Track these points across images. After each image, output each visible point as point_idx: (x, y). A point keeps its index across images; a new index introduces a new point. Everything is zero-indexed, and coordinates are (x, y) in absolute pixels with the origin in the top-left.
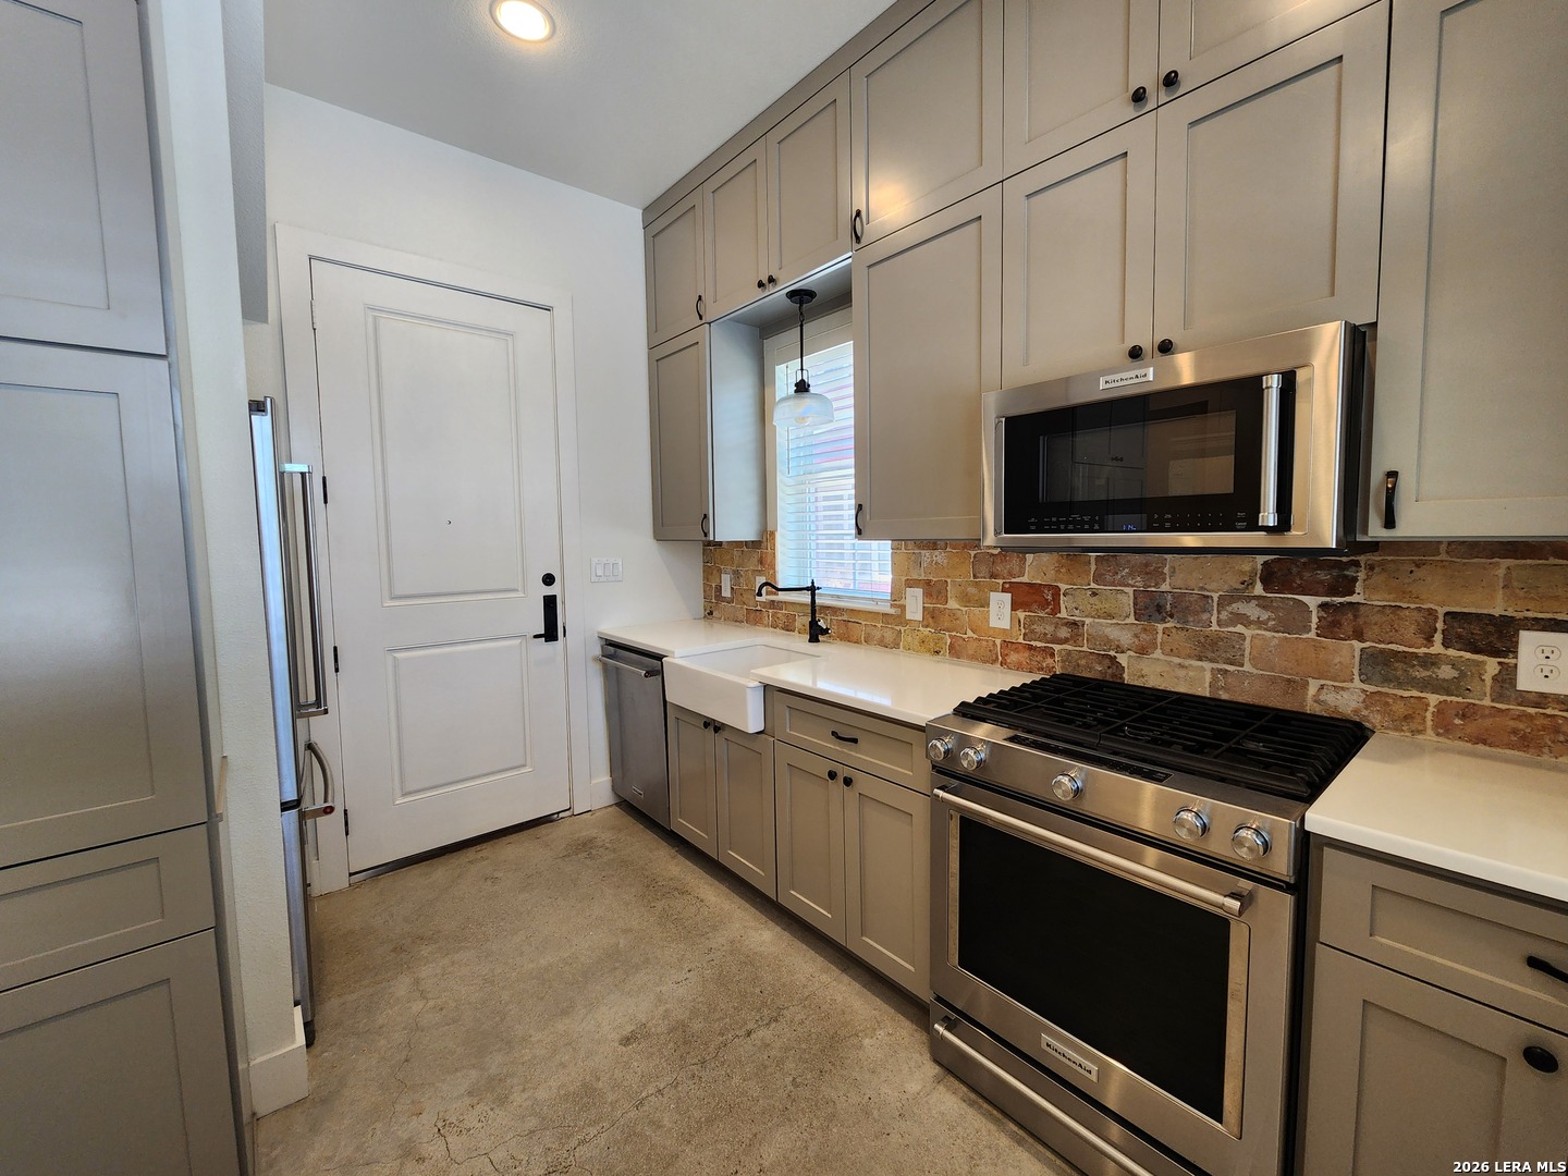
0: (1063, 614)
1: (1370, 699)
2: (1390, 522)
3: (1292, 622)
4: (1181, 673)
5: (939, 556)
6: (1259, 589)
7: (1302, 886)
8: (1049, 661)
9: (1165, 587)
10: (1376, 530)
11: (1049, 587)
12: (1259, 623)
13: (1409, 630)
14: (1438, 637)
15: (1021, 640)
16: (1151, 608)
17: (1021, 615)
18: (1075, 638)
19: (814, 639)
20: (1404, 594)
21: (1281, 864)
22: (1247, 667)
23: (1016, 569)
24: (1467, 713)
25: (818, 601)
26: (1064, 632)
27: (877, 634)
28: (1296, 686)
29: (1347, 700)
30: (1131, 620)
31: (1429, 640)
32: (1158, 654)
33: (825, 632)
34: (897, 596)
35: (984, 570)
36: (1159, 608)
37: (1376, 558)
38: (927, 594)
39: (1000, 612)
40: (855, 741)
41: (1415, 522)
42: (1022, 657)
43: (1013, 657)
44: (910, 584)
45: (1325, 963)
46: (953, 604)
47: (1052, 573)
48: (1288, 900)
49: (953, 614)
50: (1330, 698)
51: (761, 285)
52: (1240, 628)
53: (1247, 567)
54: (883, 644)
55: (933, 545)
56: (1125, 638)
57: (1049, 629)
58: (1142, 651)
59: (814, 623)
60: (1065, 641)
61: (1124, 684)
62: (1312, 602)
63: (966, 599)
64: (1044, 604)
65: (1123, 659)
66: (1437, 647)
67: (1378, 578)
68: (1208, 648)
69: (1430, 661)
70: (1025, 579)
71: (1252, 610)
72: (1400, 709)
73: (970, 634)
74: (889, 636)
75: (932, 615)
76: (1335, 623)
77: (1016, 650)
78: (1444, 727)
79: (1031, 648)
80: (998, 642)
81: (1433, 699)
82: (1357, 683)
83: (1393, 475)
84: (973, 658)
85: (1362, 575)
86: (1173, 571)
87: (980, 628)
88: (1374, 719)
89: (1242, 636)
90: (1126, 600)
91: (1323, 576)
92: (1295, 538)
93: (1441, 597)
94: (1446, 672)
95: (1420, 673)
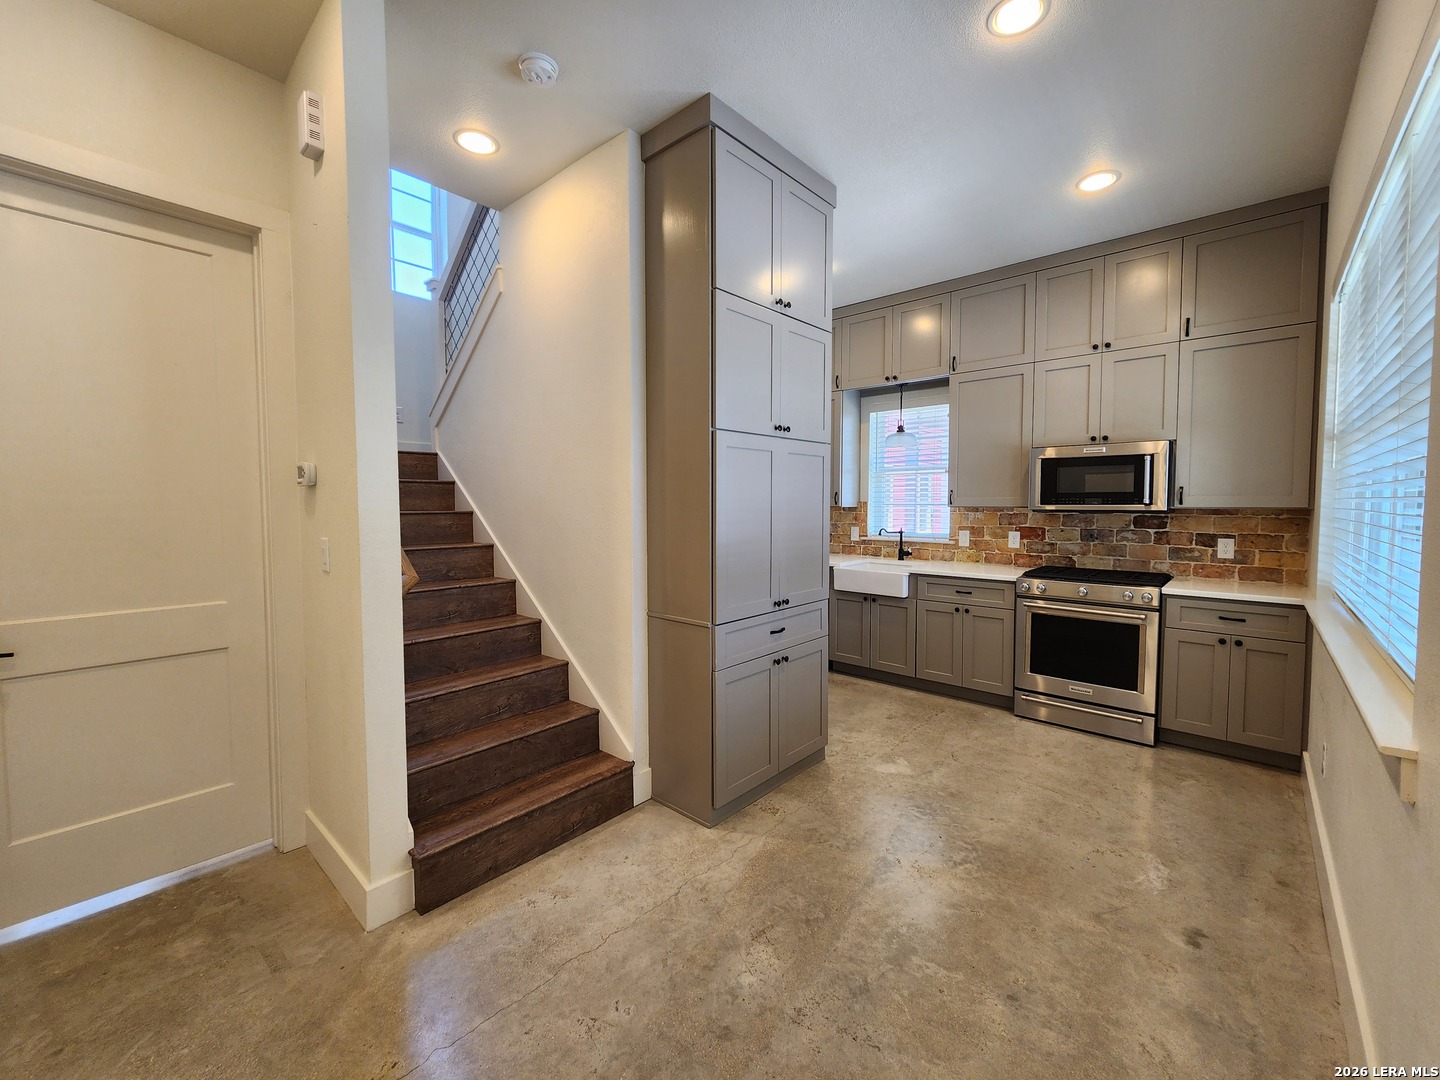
0: (1047, 540)
1: (1172, 566)
2: (1181, 503)
3: (1144, 540)
4: (1101, 562)
5: (979, 515)
6: (1132, 527)
7: (1161, 610)
8: (1040, 561)
9: (1094, 527)
10: (1177, 505)
11: (1040, 528)
12: (1132, 540)
13: (1185, 540)
14: (1194, 542)
15: (1025, 553)
16: (1088, 536)
17: (1025, 541)
18: (1052, 551)
19: (901, 558)
20: (1183, 528)
21: (1155, 603)
22: (1128, 557)
23: (1023, 521)
24: (1203, 567)
25: (904, 539)
26: (1047, 548)
27: (940, 555)
28: (1146, 563)
29: (1164, 567)
30: (1079, 541)
31: (1191, 543)
32: (1091, 555)
33: (908, 554)
34: (953, 535)
35: (1005, 521)
36: (1092, 536)
37: (1174, 515)
38: (972, 533)
39: (1014, 540)
40: (970, 593)
41: (1188, 503)
42: (1027, 560)
43: (1021, 561)
44: (960, 528)
45: (1167, 632)
46: (987, 538)
47: (1041, 522)
48: (1158, 613)
49: (987, 542)
50: (1158, 566)
51: (887, 379)
52: (1125, 542)
53: (1128, 519)
54: (943, 559)
55: (976, 510)
56: (1076, 549)
57: (1040, 547)
58: (1084, 554)
59: (901, 550)
60: (1048, 552)
61: (1075, 568)
62: (1152, 531)
63: (995, 535)
64: (1037, 536)
65: (1075, 558)
66: (1194, 546)
67: (1175, 522)
68: (1112, 551)
69: (1191, 551)
70: (1027, 525)
71: (1130, 535)
72: (1182, 568)
73: (997, 551)
74: (947, 555)
75: (974, 544)
76: (1160, 538)
77: (1022, 558)
78: (1196, 574)
79: (1030, 556)
80: (1013, 554)
81: (1193, 563)
82: (1168, 560)
83: (1182, 488)
84: (999, 562)
85: (1169, 521)
86: (1098, 520)
87: (1003, 549)
88: (1173, 573)
89: (1126, 546)
90: (1077, 533)
91: (1155, 521)
92: (1153, 508)
93: (1195, 527)
94: (1196, 554)
95: (1189, 555)
